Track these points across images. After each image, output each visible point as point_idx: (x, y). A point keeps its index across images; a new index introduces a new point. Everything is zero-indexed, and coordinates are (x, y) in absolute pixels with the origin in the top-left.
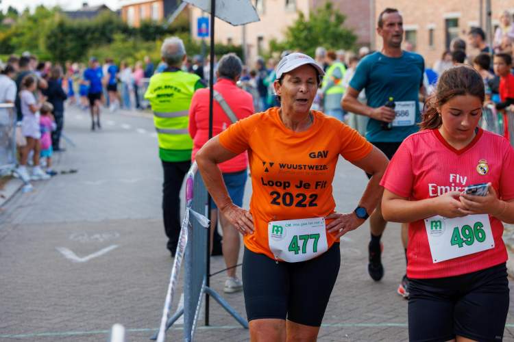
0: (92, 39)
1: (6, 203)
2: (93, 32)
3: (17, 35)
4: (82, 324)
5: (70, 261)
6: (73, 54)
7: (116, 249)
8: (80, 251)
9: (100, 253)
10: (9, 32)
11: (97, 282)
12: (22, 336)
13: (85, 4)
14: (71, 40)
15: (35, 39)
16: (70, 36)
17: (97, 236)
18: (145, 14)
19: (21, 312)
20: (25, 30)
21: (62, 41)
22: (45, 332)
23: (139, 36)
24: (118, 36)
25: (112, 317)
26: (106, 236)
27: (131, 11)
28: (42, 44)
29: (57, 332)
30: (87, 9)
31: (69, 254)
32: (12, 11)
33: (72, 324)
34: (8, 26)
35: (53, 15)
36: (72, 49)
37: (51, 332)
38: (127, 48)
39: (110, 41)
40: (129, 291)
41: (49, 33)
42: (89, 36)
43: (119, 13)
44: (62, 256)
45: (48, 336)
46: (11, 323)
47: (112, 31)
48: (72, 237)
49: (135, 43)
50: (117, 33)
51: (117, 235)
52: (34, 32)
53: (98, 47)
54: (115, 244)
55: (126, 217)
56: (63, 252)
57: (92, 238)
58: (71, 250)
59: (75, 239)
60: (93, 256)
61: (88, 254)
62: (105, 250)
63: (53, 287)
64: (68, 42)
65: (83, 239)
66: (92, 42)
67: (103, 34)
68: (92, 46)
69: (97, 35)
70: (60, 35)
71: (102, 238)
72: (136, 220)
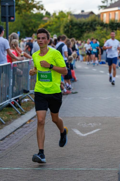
0: (86, 28)
2: (87, 25)
3: (50, 25)
4: (85, 165)
6: (76, 35)
7: (100, 131)
8: (83, 130)
9: (92, 132)
10: (46, 24)
11: (91, 146)
12: (58, 169)
13: (83, 11)
14: (76, 29)
15: (59, 27)
16: (75, 27)
17: (91, 124)
18: (112, 17)
19: (57, 158)
20: (54, 23)
21: (72, 29)
22: (68, 168)
23: (108, 28)
24: (98, 28)
25: (99, 163)
26: (95, 124)
27: (105, 15)
28: (62, 30)
29: (74, 168)
30: (83, 13)
31: (78, 132)
32: (48, 14)
33: (81, 165)
34: (46, 21)
35: (68, 16)
36: (76, 33)
37: (71, 168)
38: (103, 33)
39: (95, 30)
40: (107, 151)
41: (65, 25)
42: (84, 27)
43: (99, 16)
44: (74, 133)
45: (70, 170)
46: (52, 163)
47: (95, 25)
48: (78, 124)
49: (107, 31)
50: (98, 26)
51: (100, 124)
52: (58, 25)
53: (88, 33)
54: (100, 128)
55: (104, 116)
56: (75, 131)
57: (88, 125)
58: (78, 130)
59: (80, 125)
60: (89, 133)
61: (86, 133)
62: (95, 131)
63: (71, 147)
64: (74, 30)
65: (84, 125)
66: (86, 30)
67: (91, 26)
68: (85, 32)
69: (88, 27)
70: (70, 26)
71: (93, 125)
72: (109, 117)
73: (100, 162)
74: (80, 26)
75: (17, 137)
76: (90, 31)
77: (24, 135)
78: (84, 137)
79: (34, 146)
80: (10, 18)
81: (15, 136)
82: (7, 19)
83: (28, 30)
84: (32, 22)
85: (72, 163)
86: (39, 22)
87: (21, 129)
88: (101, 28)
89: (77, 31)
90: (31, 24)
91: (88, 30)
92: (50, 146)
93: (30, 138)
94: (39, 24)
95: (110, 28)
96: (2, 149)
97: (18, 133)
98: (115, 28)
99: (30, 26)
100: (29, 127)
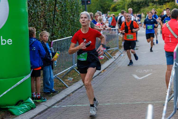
0: (142, 5)
1: (116, 60)
2: (143, 3)
3: (118, 5)
4: (141, 100)
5: (136, 79)
7: (151, 75)
8: (140, 76)
9: (146, 76)
10: (116, 4)
11: (145, 86)
12: (121, 104)
14: (135, 6)
15: (124, 6)
16: (135, 5)
17: (145, 70)
19: (121, 96)
20: (121, 3)
22: (128, 102)
23: (157, 4)
26: (148, 70)
29: (132, 102)
31: (136, 77)
33: (137, 100)
34: (115, 2)
36: (136, 9)
37: (130, 102)
39: (148, 6)
40: (156, 89)
41: (128, 4)
42: (141, 4)
44: (134, 77)
45: (129, 104)
46: (117, 100)
47: (148, 3)
48: (137, 71)
49: (156, 6)
50: (150, 3)
51: (152, 70)
52: (123, 4)
53: (144, 8)
54: (151, 73)
55: (154, 64)
56: (134, 76)
57: (143, 71)
58: (136, 75)
59: (138, 72)
60: (143, 77)
61: (142, 77)
62: (148, 75)
63: (131, 87)
64: (134, 7)
65: (140, 71)
66: (142, 6)
67: (146, 3)
68: (142, 8)
69: (144, 4)
70: (132, 4)
71: (147, 71)
72: (158, 65)
73: (151, 97)
74: (138, 4)
75: (94, 82)
76: (145, 7)
77: (99, 81)
78: (140, 80)
79: (105, 88)
80: (87, 2)
81: (94, 81)
82: (86, 3)
83: (104, 9)
84: (106, 4)
85: (131, 99)
86: (111, 3)
87: (97, 77)
88: (152, 4)
89: (136, 7)
90: (106, 5)
91: (143, 6)
92: (117, 88)
93: (103, 82)
94: (111, 5)
95: (159, 3)
96: (84, 91)
97: (96, 79)
98: (162, 4)
99: (105, 6)
100: (103, 75)
